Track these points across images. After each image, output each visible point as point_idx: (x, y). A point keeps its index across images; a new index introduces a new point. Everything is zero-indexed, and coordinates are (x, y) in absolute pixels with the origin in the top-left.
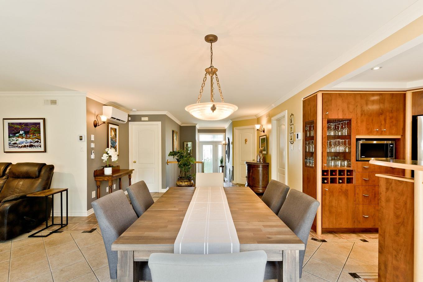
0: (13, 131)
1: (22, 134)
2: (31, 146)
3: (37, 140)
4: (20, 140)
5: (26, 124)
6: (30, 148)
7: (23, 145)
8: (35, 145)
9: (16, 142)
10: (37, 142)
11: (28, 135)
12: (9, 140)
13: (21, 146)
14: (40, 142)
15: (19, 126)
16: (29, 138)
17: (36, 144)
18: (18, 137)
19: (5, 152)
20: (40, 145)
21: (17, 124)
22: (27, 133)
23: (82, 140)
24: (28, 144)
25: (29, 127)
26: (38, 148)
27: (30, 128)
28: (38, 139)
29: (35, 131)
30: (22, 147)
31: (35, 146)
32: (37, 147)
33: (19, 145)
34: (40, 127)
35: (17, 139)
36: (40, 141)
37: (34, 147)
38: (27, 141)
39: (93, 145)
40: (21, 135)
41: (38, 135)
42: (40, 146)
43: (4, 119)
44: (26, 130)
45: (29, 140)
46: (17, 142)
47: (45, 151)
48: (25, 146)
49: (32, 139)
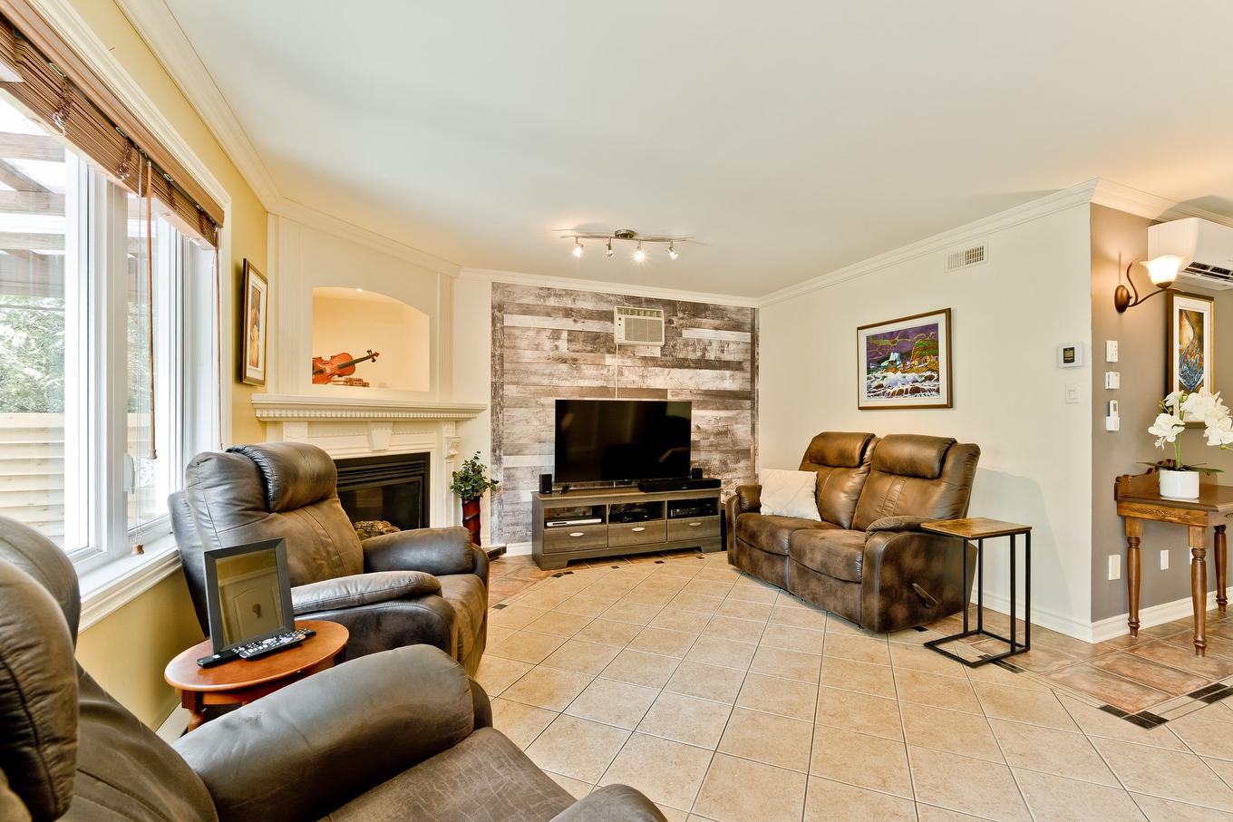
0: (877, 354)
1: (896, 361)
2: (915, 391)
3: (928, 373)
4: (890, 375)
5: (904, 334)
6: (913, 397)
7: (896, 389)
8: (925, 388)
9: (881, 382)
10: (930, 378)
11: (908, 363)
12: (868, 379)
13: (891, 391)
14: (938, 380)
15: (888, 342)
16: (911, 369)
17: (927, 385)
18: (887, 369)
19: (860, 408)
20: (936, 388)
21: (884, 336)
22: (905, 356)
23: (1073, 361)
24: (909, 387)
25: (909, 340)
26: (932, 397)
27: (913, 343)
28: (932, 371)
29: (925, 349)
30: (893, 394)
31: (924, 391)
32: (928, 393)
33: (889, 390)
34: (936, 336)
35: (884, 374)
36: (936, 375)
37: (921, 393)
38: (904, 377)
39: (1113, 380)
40: (892, 362)
41: (933, 359)
42: (938, 391)
43: (859, 329)
44: (904, 350)
45: (911, 376)
46: (885, 383)
47: (950, 405)
48: (901, 393)
49: (918, 371)
